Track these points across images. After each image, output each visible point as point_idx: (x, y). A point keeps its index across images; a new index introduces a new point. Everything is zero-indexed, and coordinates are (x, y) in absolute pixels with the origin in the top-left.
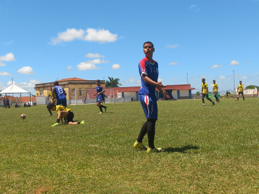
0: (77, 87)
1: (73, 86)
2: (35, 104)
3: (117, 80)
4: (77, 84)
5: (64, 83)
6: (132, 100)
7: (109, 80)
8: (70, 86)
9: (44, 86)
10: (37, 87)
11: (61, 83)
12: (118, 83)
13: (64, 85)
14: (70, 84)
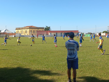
0: (33, 30)
2: (15, 37)
4: (33, 28)
5: (27, 28)
7: (46, 27)
9: (19, 29)
10: (17, 29)
11: (26, 28)
12: (50, 28)
13: (27, 29)
14: (30, 28)
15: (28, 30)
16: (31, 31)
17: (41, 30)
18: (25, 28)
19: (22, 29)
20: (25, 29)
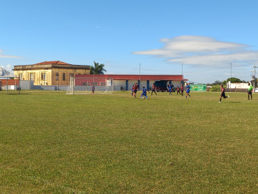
0: (61, 72)
1: (57, 70)
3: (101, 66)
4: (61, 68)
5: (46, 66)
6: (122, 88)
7: (94, 66)
8: (54, 69)
9: (24, 68)
10: (16, 68)
11: (43, 66)
12: (102, 69)
13: (47, 69)
14: (53, 67)
15: (50, 71)
16: (57, 75)
17: (82, 72)
18: (40, 66)
19: (30, 69)
20: (40, 69)
